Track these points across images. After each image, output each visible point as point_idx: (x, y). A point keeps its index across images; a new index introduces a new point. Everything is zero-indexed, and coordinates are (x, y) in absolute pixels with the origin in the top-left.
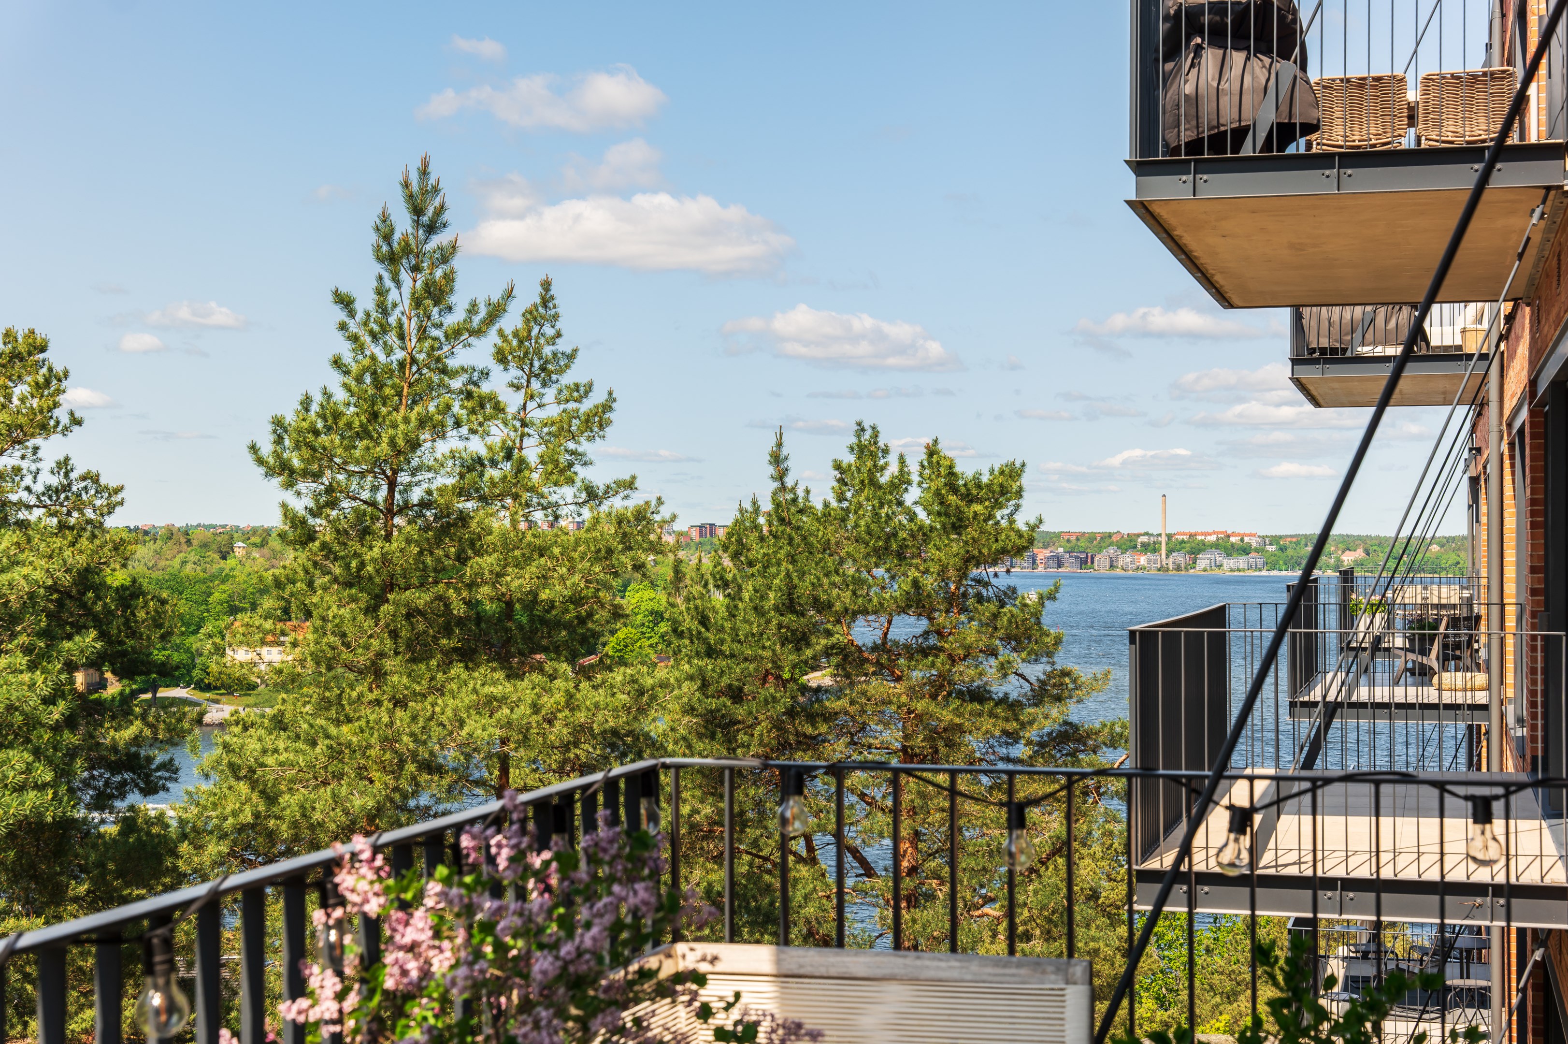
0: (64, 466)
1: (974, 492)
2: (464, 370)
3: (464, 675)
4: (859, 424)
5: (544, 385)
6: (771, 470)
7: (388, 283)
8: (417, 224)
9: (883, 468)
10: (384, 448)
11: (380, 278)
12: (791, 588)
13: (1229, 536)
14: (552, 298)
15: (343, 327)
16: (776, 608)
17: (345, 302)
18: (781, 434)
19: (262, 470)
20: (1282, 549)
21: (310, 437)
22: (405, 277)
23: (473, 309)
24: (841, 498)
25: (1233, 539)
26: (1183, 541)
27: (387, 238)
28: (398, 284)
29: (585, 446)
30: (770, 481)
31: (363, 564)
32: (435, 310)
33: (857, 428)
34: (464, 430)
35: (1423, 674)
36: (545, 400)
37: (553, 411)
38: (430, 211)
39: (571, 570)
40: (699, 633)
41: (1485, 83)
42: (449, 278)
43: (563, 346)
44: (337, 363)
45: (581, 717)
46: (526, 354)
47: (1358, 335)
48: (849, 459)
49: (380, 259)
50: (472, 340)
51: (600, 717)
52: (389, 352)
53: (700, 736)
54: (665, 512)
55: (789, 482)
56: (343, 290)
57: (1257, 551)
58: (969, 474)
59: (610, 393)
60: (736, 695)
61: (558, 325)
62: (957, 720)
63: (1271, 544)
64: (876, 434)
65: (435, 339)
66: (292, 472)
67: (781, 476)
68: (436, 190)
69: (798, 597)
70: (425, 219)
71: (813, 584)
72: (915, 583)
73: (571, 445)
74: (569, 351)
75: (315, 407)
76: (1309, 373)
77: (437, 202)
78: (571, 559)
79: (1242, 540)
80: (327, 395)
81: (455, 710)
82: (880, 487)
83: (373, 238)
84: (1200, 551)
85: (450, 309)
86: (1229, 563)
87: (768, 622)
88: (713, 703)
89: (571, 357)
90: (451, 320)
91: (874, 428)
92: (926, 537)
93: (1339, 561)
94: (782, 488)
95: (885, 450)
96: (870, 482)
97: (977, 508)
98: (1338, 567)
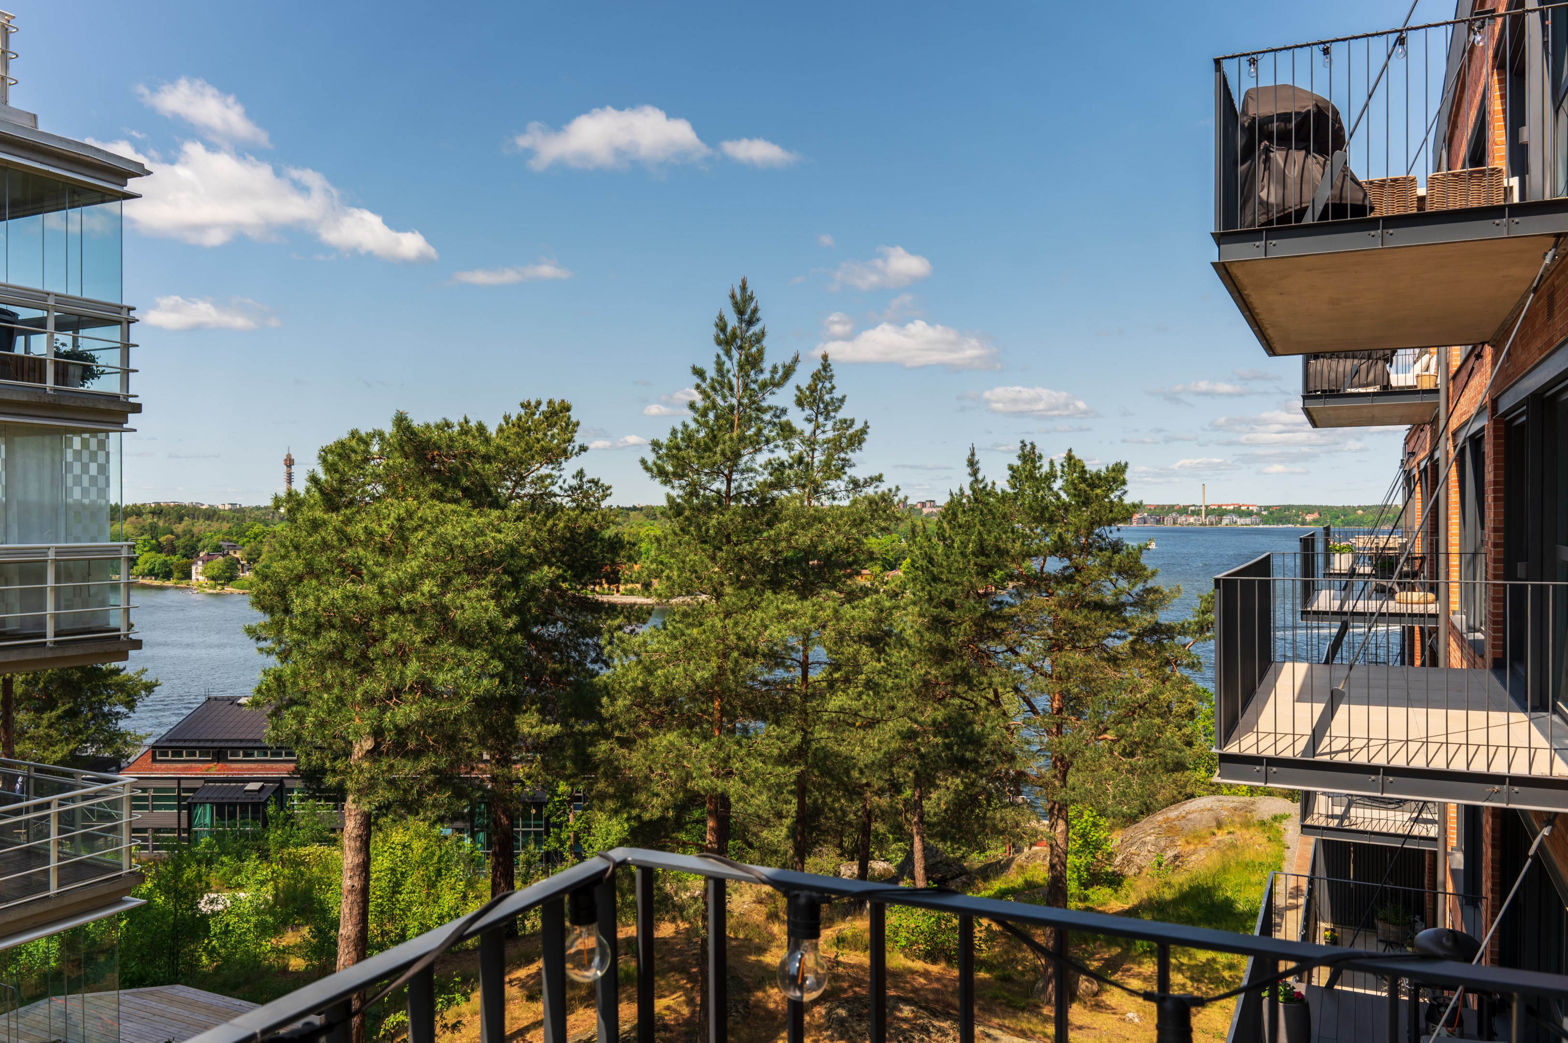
0: (580, 474)
1: (1097, 482)
2: (770, 408)
3: (772, 597)
4: (1022, 442)
5: (826, 419)
6: (969, 470)
7: (724, 358)
8: (741, 320)
9: (1039, 468)
10: (718, 457)
11: (719, 355)
12: (981, 540)
13: (1240, 506)
14: (829, 365)
15: (698, 387)
16: (973, 553)
17: (699, 372)
18: (974, 448)
19: (649, 475)
20: (1271, 513)
21: (675, 451)
22: (735, 353)
23: (775, 370)
24: (1014, 487)
25: (1243, 508)
26: (1214, 509)
27: (723, 329)
28: (730, 358)
29: (850, 455)
30: (969, 477)
31: (707, 531)
32: (752, 372)
33: (1021, 445)
34: (771, 446)
35: (1385, 593)
36: (826, 429)
37: (830, 434)
38: (749, 311)
39: (838, 531)
40: (928, 568)
41: (1479, 179)
42: (761, 352)
43: (837, 394)
44: (692, 406)
45: (844, 625)
46: (815, 400)
47: (1348, 380)
48: (1017, 463)
49: (719, 343)
50: (775, 389)
51: (855, 625)
52: (724, 398)
53: (928, 629)
54: (901, 495)
55: (980, 476)
56: (698, 365)
57: (1256, 514)
58: (1095, 470)
59: (866, 423)
60: (950, 605)
61: (834, 382)
63: (1265, 511)
64: (1033, 447)
65: (753, 390)
66: (667, 474)
67: (975, 473)
68: (751, 298)
69: (987, 547)
70: (746, 317)
71: (996, 538)
72: (1060, 537)
73: (842, 455)
74: (840, 397)
75: (679, 435)
76: (1313, 405)
77: (753, 306)
78: (837, 525)
79: (1248, 508)
80: (685, 426)
81: (762, 620)
82: (1037, 479)
83: (714, 330)
84: (1224, 515)
85: (762, 371)
86: (1240, 521)
87: (969, 561)
88: (935, 612)
89: (842, 400)
90: (762, 378)
91: (1032, 444)
92: (1066, 510)
93: (1304, 519)
94: (976, 481)
95: (1040, 457)
96: (1031, 477)
97: (1098, 491)
98: (1304, 523)
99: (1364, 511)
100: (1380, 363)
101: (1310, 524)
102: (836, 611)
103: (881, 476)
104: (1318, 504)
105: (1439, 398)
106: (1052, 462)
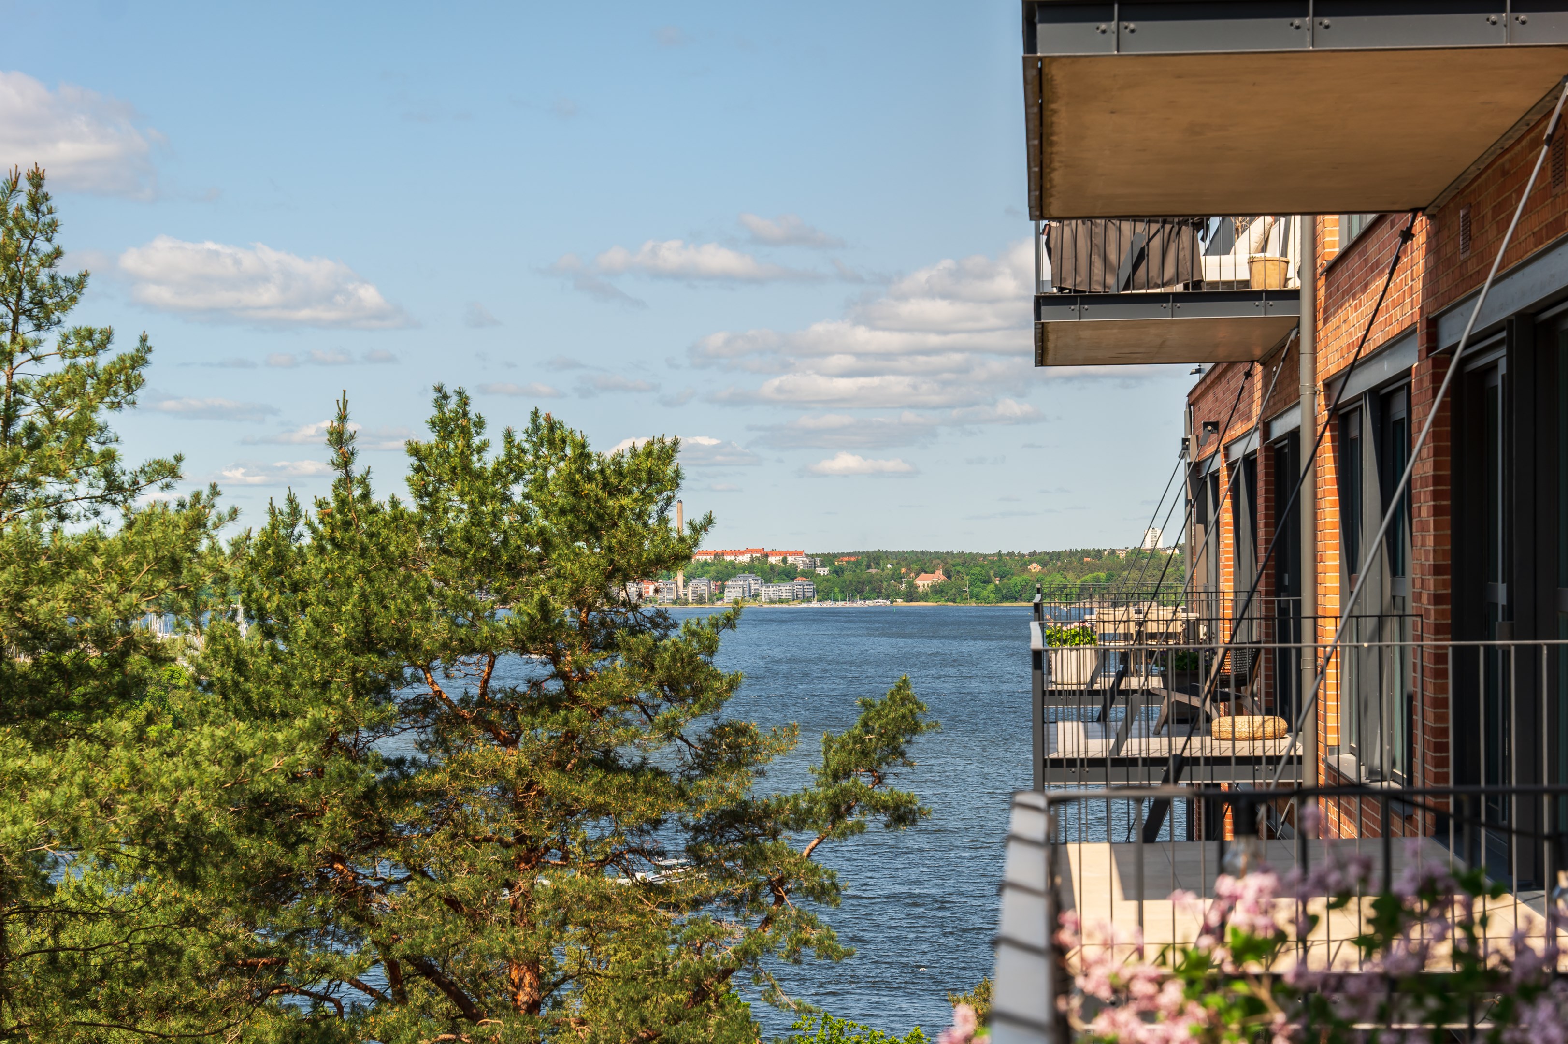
1: (615, 480)
4: (439, 390)
5: (38, 327)
6: (331, 453)
9: (480, 450)
13: (767, 556)
14: (46, 197)
16: (348, 645)
18: (345, 403)
20: (838, 572)
24: (421, 492)
25: (772, 560)
26: (706, 563)
29: (105, 415)
30: (330, 469)
33: (436, 395)
35: (1189, 720)
36: (42, 350)
37: (55, 366)
40: (236, 684)
43: (65, 269)
45: (157, 800)
48: (428, 438)
55: (357, 469)
57: (804, 574)
58: (608, 455)
59: (144, 340)
61: (58, 239)
62: (601, 798)
63: (823, 566)
64: (464, 401)
67: (345, 462)
69: (377, 631)
71: (400, 611)
72: (545, 608)
74: (74, 275)
76: (1050, 317)
79: (784, 561)
82: (479, 475)
84: (728, 577)
86: (767, 592)
89: (79, 284)
92: (547, 545)
93: (912, 586)
94: (347, 481)
95: (480, 424)
96: (462, 469)
98: (911, 595)
99: (1044, 565)
100: (1186, 232)
101: (925, 597)
102: (134, 769)
103: (176, 462)
104: (943, 549)
105: (1298, 309)
106: (509, 436)
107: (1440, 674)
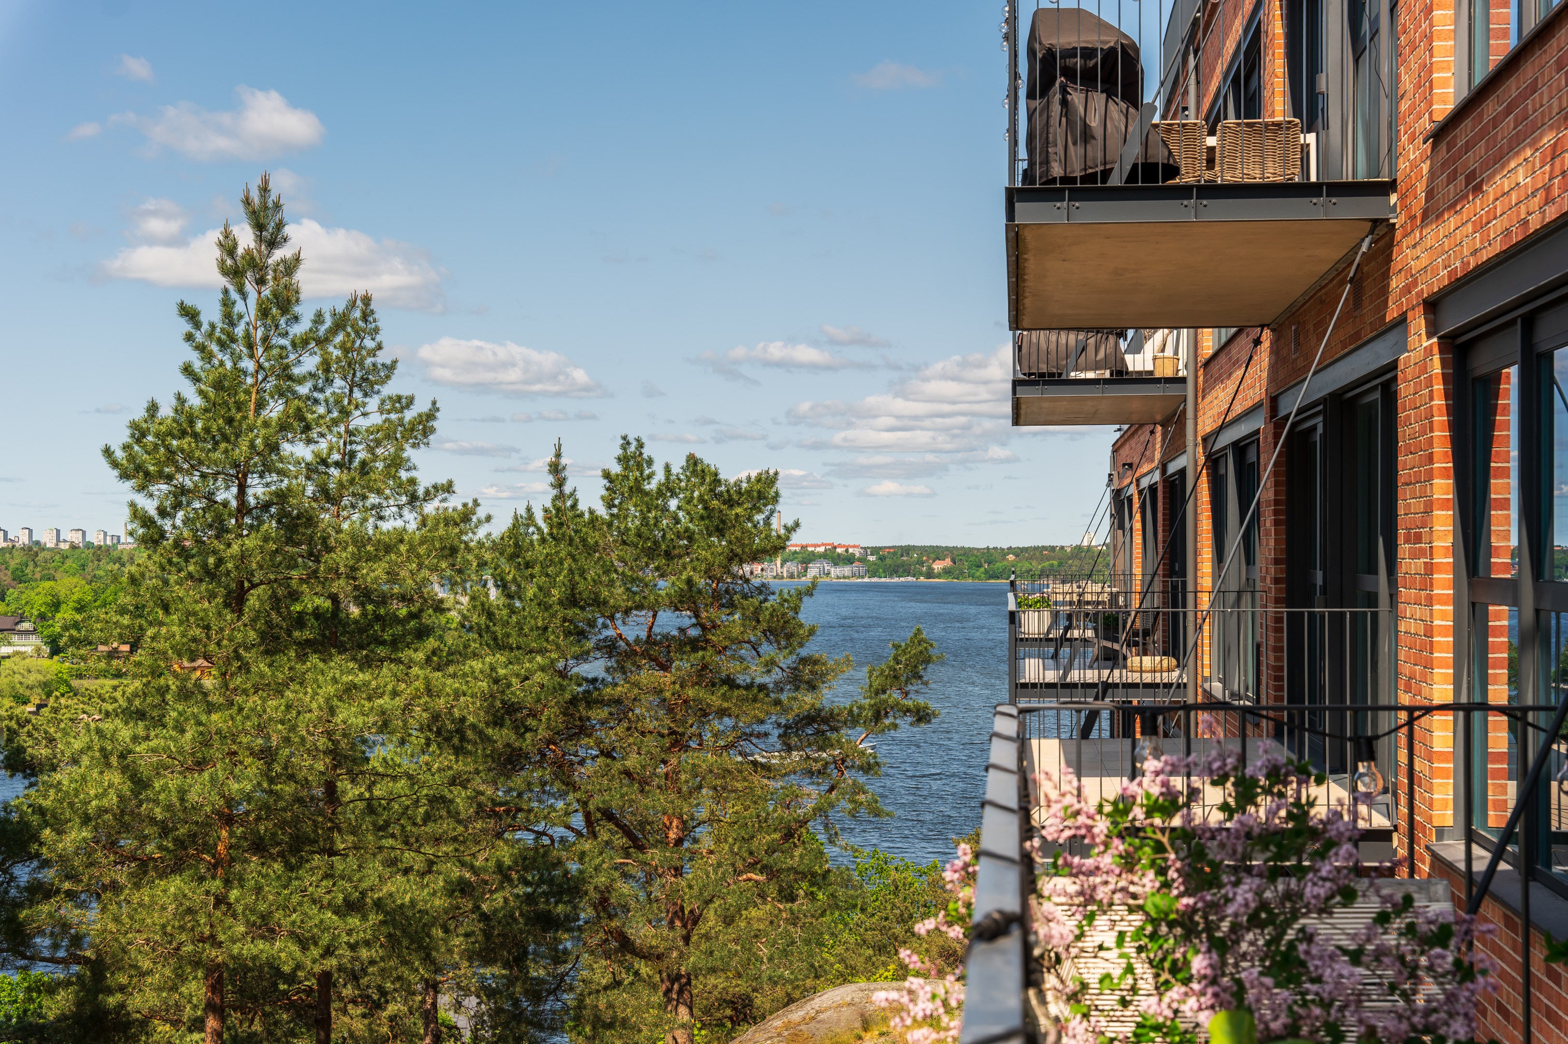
1: (735, 497)
2: (310, 377)
4: (624, 438)
5: (366, 395)
6: (551, 479)
7: (234, 295)
8: (260, 239)
9: (650, 477)
11: (226, 291)
12: (573, 586)
13: (835, 548)
14: (372, 312)
15: (189, 337)
16: (561, 602)
17: (190, 314)
18: (560, 445)
19: (115, 473)
20: (882, 559)
22: (250, 288)
23: (318, 319)
24: (610, 506)
25: (839, 550)
26: (795, 552)
27: (231, 251)
28: (244, 296)
29: (409, 452)
30: (550, 489)
31: (220, 561)
32: (283, 320)
33: (622, 441)
35: (1112, 659)
36: (368, 409)
37: (376, 419)
38: (272, 226)
40: (488, 627)
41: (1274, 132)
42: (294, 288)
43: (383, 358)
44: (187, 371)
47: (1072, 361)
48: (616, 469)
49: (225, 272)
50: (318, 349)
52: (238, 359)
55: (567, 489)
56: (189, 302)
57: (860, 560)
58: (732, 481)
59: (434, 403)
61: (379, 338)
62: (726, 705)
63: (872, 554)
64: (640, 445)
65: (282, 348)
66: (147, 474)
67: (559, 484)
68: (277, 206)
69: (580, 593)
70: (267, 235)
71: (594, 581)
72: (689, 582)
73: (396, 451)
74: (388, 362)
76: (1027, 394)
77: (277, 217)
78: (418, 556)
79: (847, 551)
80: (181, 399)
82: (647, 494)
83: (217, 253)
84: (810, 561)
85: (296, 319)
86: (835, 571)
87: (553, 616)
89: (391, 367)
90: (299, 330)
91: (638, 440)
92: (690, 539)
93: (930, 569)
94: (561, 496)
95: (650, 461)
96: (637, 489)
97: (739, 510)
98: (930, 574)
99: (1017, 556)
100: (1112, 339)
101: (939, 576)
102: (427, 682)
103: (450, 484)
104: (951, 544)
105: (1185, 390)
106: (667, 468)
107: (1278, 630)
